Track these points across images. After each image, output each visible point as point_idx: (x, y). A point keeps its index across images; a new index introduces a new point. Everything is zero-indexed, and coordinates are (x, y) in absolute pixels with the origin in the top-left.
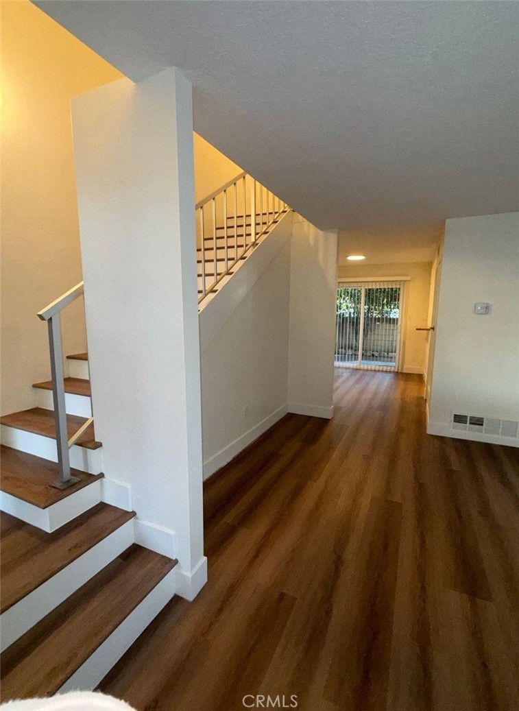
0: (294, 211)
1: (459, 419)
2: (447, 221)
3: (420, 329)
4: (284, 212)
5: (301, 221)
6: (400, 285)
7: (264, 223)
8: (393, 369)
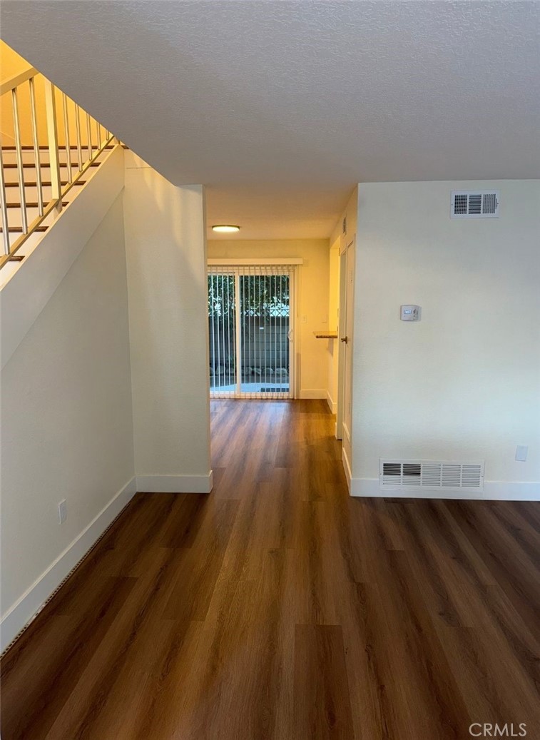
0: (125, 148)
1: (390, 469)
2: (359, 184)
3: (321, 337)
4: (108, 147)
5: (139, 166)
6: (289, 271)
7: (75, 165)
8: (286, 395)
